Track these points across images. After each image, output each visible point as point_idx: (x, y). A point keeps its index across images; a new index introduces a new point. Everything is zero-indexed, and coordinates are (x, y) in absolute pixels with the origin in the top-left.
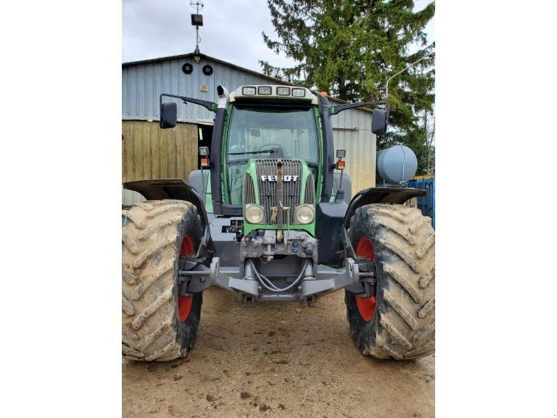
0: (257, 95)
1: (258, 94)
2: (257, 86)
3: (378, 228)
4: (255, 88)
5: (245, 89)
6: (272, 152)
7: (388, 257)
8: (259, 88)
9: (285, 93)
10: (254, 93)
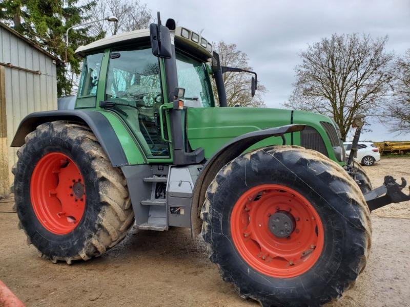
1: (191, 39)
9: (204, 45)
10: (188, 38)
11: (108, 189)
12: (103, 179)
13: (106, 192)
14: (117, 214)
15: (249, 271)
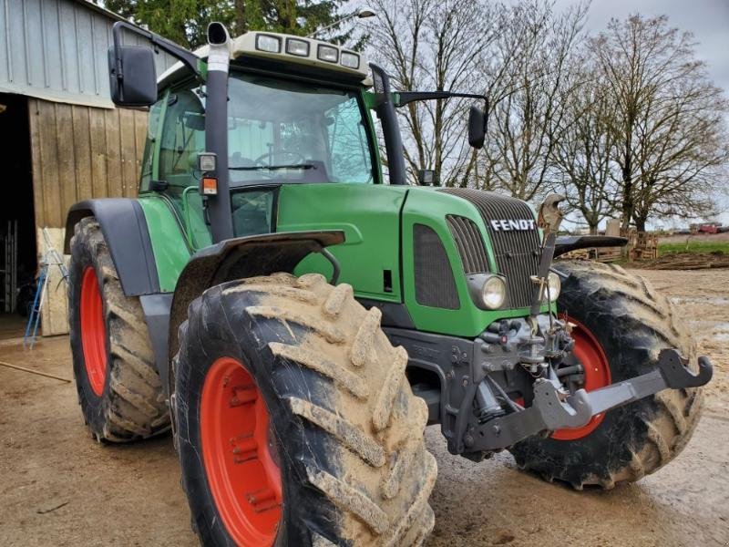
0: (283, 53)
1: (287, 52)
2: (284, 36)
3: (613, 297)
4: (280, 39)
5: (261, 38)
6: (306, 167)
7: (647, 339)
8: (288, 40)
9: (329, 57)
10: (277, 50)
11: (122, 332)
12: (113, 316)
13: (119, 338)
14: (140, 375)
15: (213, 522)
